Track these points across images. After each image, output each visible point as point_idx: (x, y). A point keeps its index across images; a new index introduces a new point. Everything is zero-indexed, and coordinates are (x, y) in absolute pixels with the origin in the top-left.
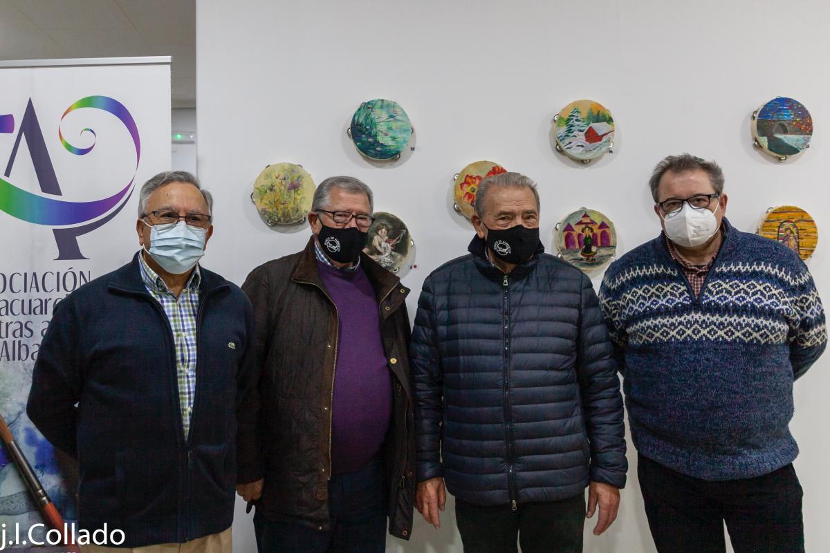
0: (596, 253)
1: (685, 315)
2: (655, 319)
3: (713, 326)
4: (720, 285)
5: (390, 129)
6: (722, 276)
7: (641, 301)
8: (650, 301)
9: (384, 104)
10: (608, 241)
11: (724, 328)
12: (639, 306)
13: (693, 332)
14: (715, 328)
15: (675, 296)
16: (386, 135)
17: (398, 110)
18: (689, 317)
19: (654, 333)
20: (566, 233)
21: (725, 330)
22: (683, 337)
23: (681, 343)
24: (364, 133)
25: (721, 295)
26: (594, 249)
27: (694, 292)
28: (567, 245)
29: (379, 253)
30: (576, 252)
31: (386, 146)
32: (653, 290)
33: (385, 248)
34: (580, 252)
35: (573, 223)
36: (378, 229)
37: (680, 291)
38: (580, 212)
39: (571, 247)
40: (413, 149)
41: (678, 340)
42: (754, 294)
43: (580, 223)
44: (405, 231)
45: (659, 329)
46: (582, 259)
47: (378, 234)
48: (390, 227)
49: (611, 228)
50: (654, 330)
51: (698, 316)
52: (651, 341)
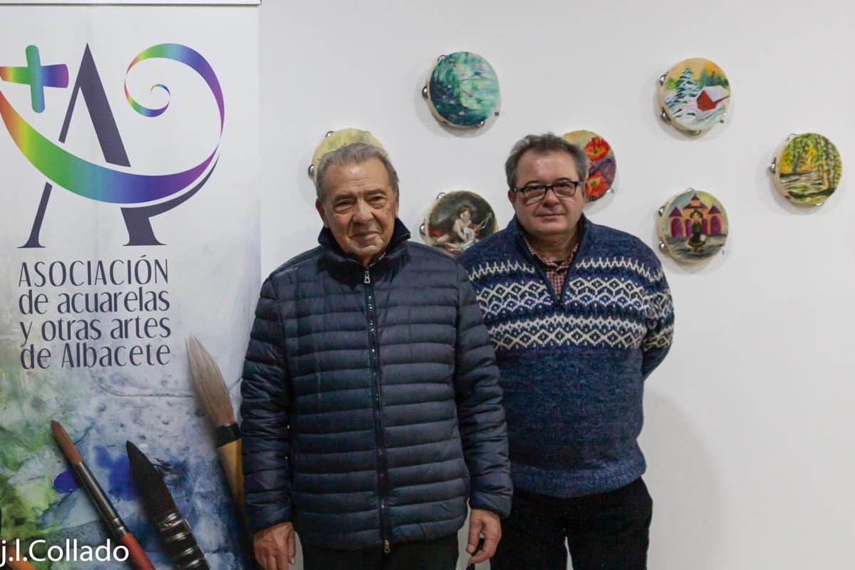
0: (704, 243)
1: (547, 318)
2: (514, 323)
3: (577, 329)
4: (582, 284)
5: (475, 89)
6: (582, 273)
7: (495, 302)
8: (506, 303)
9: (469, 59)
10: (719, 229)
11: (589, 331)
12: (493, 309)
13: (557, 336)
14: (580, 332)
15: (534, 296)
16: (471, 96)
17: (484, 66)
18: (552, 320)
19: (512, 338)
20: (673, 218)
21: (590, 334)
22: (546, 342)
23: (543, 349)
24: (445, 94)
25: (584, 294)
26: (703, 238)
27: (554, 291)
28: (674, 232)
29: (461, 241)
30: (683, 241)
31: (470, 110)
32: (508, 290)
33: (468, 235)
34: (688, 241)
35: (680, 207)
36: (460, 211)
37: (539, 290)
38: (689, 193)
39: (678, 236)
40: (497, 114)
41: (540, 345)
42: (600, 292)
43: (689, 207)
44: (490, 214)
45: (519, 334)
46: (689, 250)
47: (459, 217)
48: (474, 209)
49: (723, 213)
50: (512, 335)
51: (560, 318)
52: (509, 347)
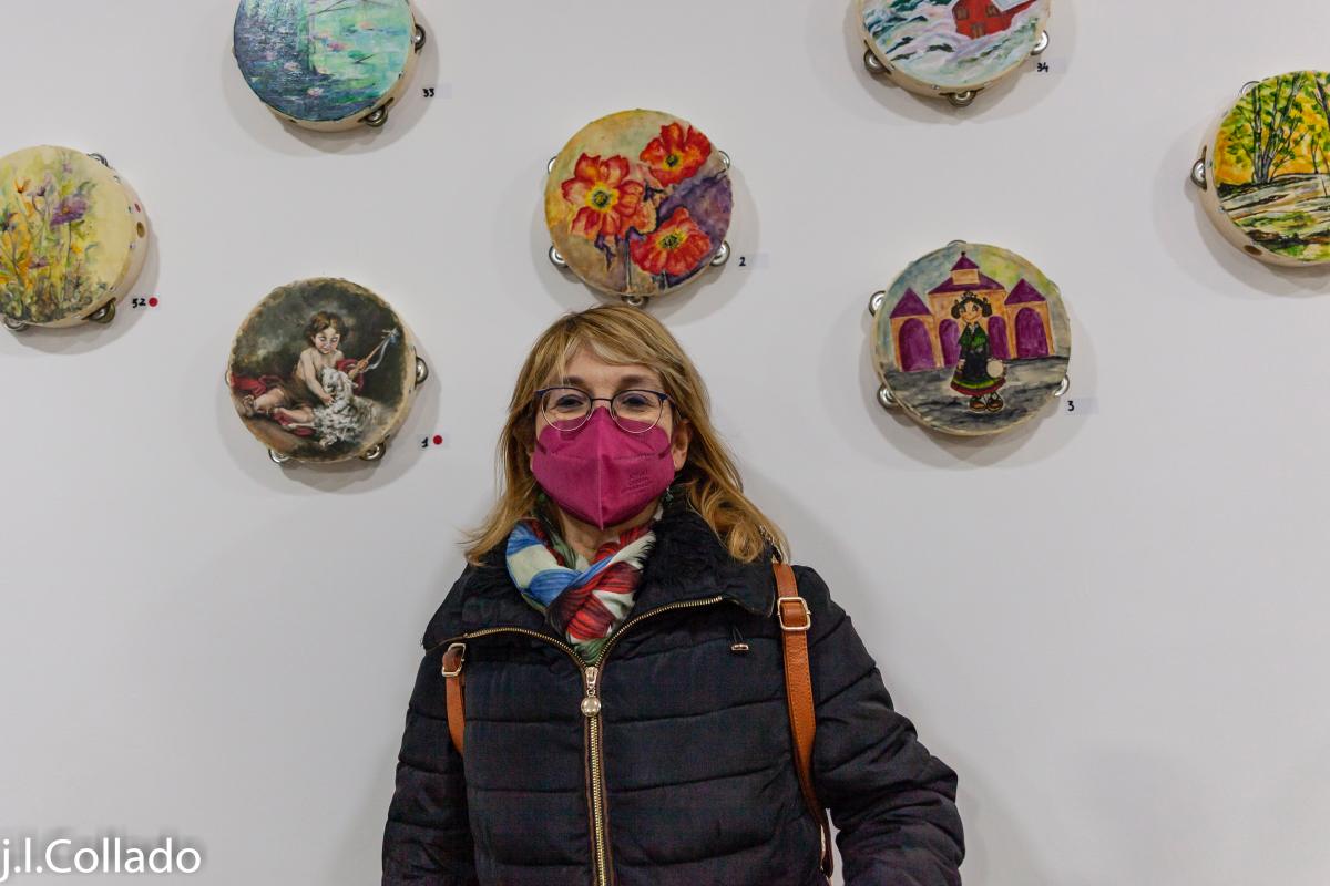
0: (1001, 381)
5: (348, 30)
10: (1043, 343)
16: (337, 49)
20: (901, 320)
24: (271, 48)
26: (995, 368)
28: (906, 359)
29: (317, 402)
30: (937, 379)
31: (337, 82)
33: (334, 387)
34: (951, 379)
35: (921, 290)
36: (314, 329)
38: (946, 252)
39: (921, 364)
40: (429, 92)
43: (947, 287)
44: (394, 331)
46: (955, 403)
47: (313, 345)
48: (349, 322)
49: (1049, 300)
